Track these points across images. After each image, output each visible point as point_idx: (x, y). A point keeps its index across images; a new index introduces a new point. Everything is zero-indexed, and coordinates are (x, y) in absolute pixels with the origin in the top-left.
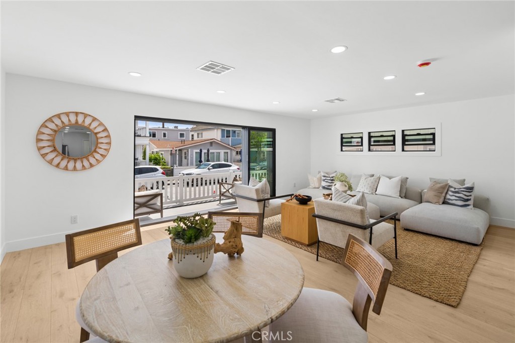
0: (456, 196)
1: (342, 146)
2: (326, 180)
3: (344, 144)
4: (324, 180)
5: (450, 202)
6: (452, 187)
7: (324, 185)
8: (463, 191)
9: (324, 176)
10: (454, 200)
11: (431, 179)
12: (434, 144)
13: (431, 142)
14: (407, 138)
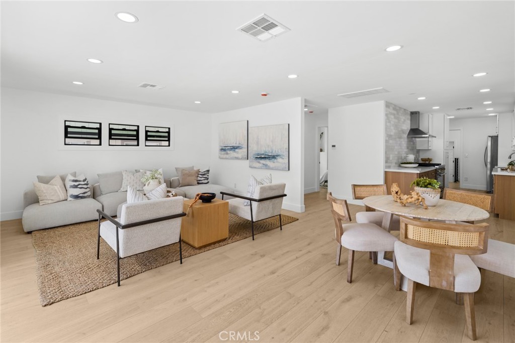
0: (203, 178)
1: (66, 137)
2: (79, 186)
3: (69, 135)
4: (76, 187)
5: (200, 182)
6: (200, 172)
7: (76, 194)
8: (206, 173)
9: (75, 181)
10: (203, 180)
11: (177, 169)
12: (169, 140)
13: (167, 139)
14: (149, 134)
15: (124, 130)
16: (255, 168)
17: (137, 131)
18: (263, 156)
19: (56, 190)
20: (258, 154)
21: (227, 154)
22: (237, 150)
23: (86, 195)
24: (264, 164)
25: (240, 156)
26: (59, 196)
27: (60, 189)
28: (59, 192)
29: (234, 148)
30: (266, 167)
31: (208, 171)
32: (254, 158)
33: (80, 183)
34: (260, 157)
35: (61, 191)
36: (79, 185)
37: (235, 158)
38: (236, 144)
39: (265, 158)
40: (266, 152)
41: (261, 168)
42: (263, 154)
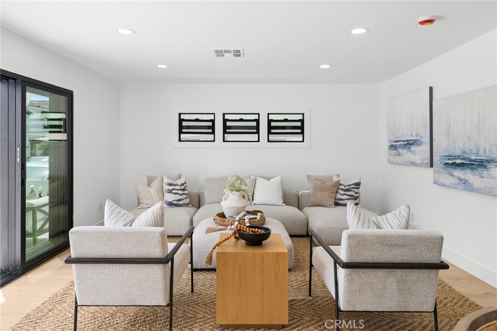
0: (348, 195)
1: (180, 132)
2: (174, 191)
3: (183, 130)
4: (170, 191)
5: (341, 202)
6: (341, 185)
7: (170, 200)
8: (354, 188)
9: (171, 185)
10: (346, 199)
11: (309, 177)
12: (302, 133)
13: (300, 131)
14: (273, 124)
15: (241, 120)
16: (444, 185)
17: (257, 121)
18: (458, 161)
19: (151, 193)
20: (449, 157)
21: (399, 155)
22: (413, 148)
23: (181, 202)
24: (461, 180)
25: (417, 159)
26: (153, 200)
27: (155, 192)
28: (154, 196)
29: (409, 144)
30: (465, 185)
31: (358, 185)
32: (442, 165)
33: (175, 187)
34: (453, 164)
35: (156, 196)
36: (174, 189)
37: (411, 163)
38: (412, 135)
39: (462, 165)
40: (465, 152)
41: (454, 187)
42: (458, 157)
